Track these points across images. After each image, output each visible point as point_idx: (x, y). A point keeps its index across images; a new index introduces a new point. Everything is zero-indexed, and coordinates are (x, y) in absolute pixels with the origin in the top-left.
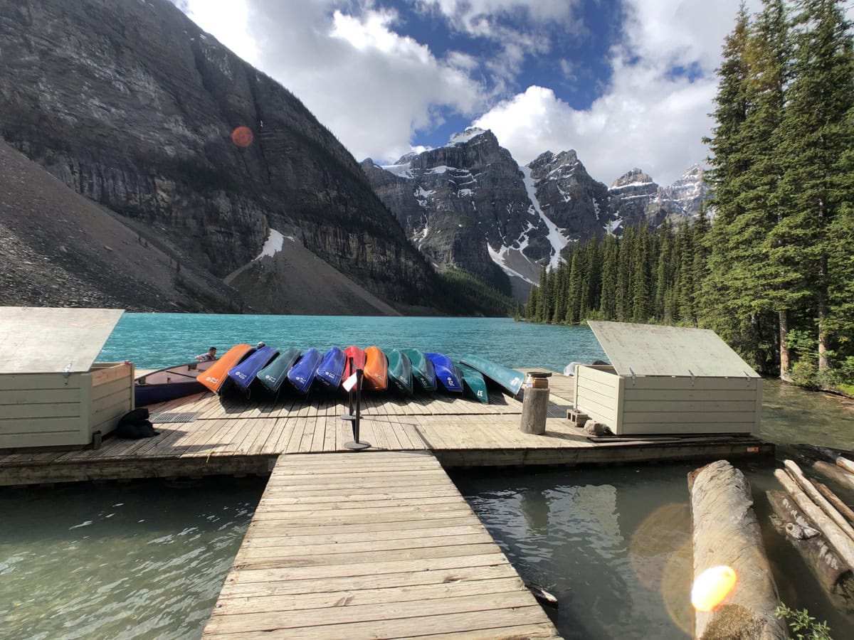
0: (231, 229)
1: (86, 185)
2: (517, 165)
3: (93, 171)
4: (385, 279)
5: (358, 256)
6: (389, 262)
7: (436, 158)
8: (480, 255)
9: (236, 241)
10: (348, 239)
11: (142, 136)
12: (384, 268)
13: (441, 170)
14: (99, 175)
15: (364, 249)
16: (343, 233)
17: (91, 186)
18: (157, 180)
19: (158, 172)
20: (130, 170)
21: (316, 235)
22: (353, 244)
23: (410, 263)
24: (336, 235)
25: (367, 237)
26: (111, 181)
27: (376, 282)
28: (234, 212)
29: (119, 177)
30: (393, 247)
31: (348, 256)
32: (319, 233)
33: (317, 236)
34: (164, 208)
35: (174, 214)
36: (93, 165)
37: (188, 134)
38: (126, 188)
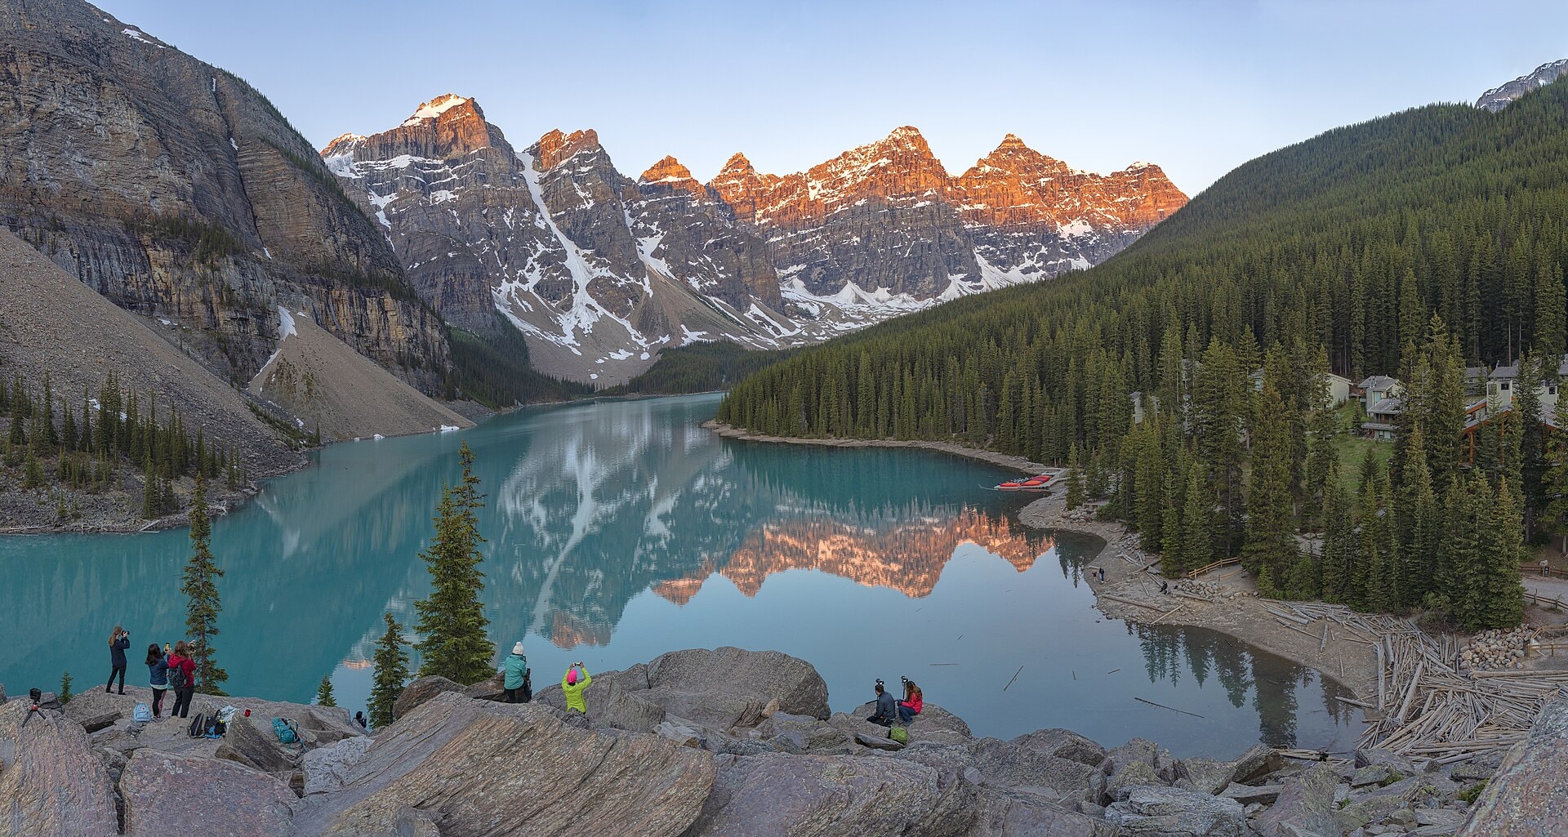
0: (246, 314)
1: (85, 272)
2: (512, 149)
3: (90, 252)
4: (416, 363)
5: (379, 332)
6: (416, 336)
7: (392, 144)
8: (482, 301)
9: (253, 329)
10: (364, 306)
11: (126, 191)
12: (411, 347)
13: (402, 161)
14: (96, 257)
15: (386, 319)
16: (360, 298)
17: (89, 272)
18: (150, 251)
19: (154, 241)
20: (122, 243)
21: (327, 305)
22: (373, 315)
23: (436, 334)
24: (351, 304)
25: (388, 301)
26: (107, 262)
27: (406, 370)
28: (246, 287)
29: (114, 256)
30: (418, 312)
31: (367, 333)
32: (330, 301)
33: (329, 306)
34: (162, 290)
35: (175, 298)
36: (88, 245)
37: (176, 179)
38: (122, 269)
